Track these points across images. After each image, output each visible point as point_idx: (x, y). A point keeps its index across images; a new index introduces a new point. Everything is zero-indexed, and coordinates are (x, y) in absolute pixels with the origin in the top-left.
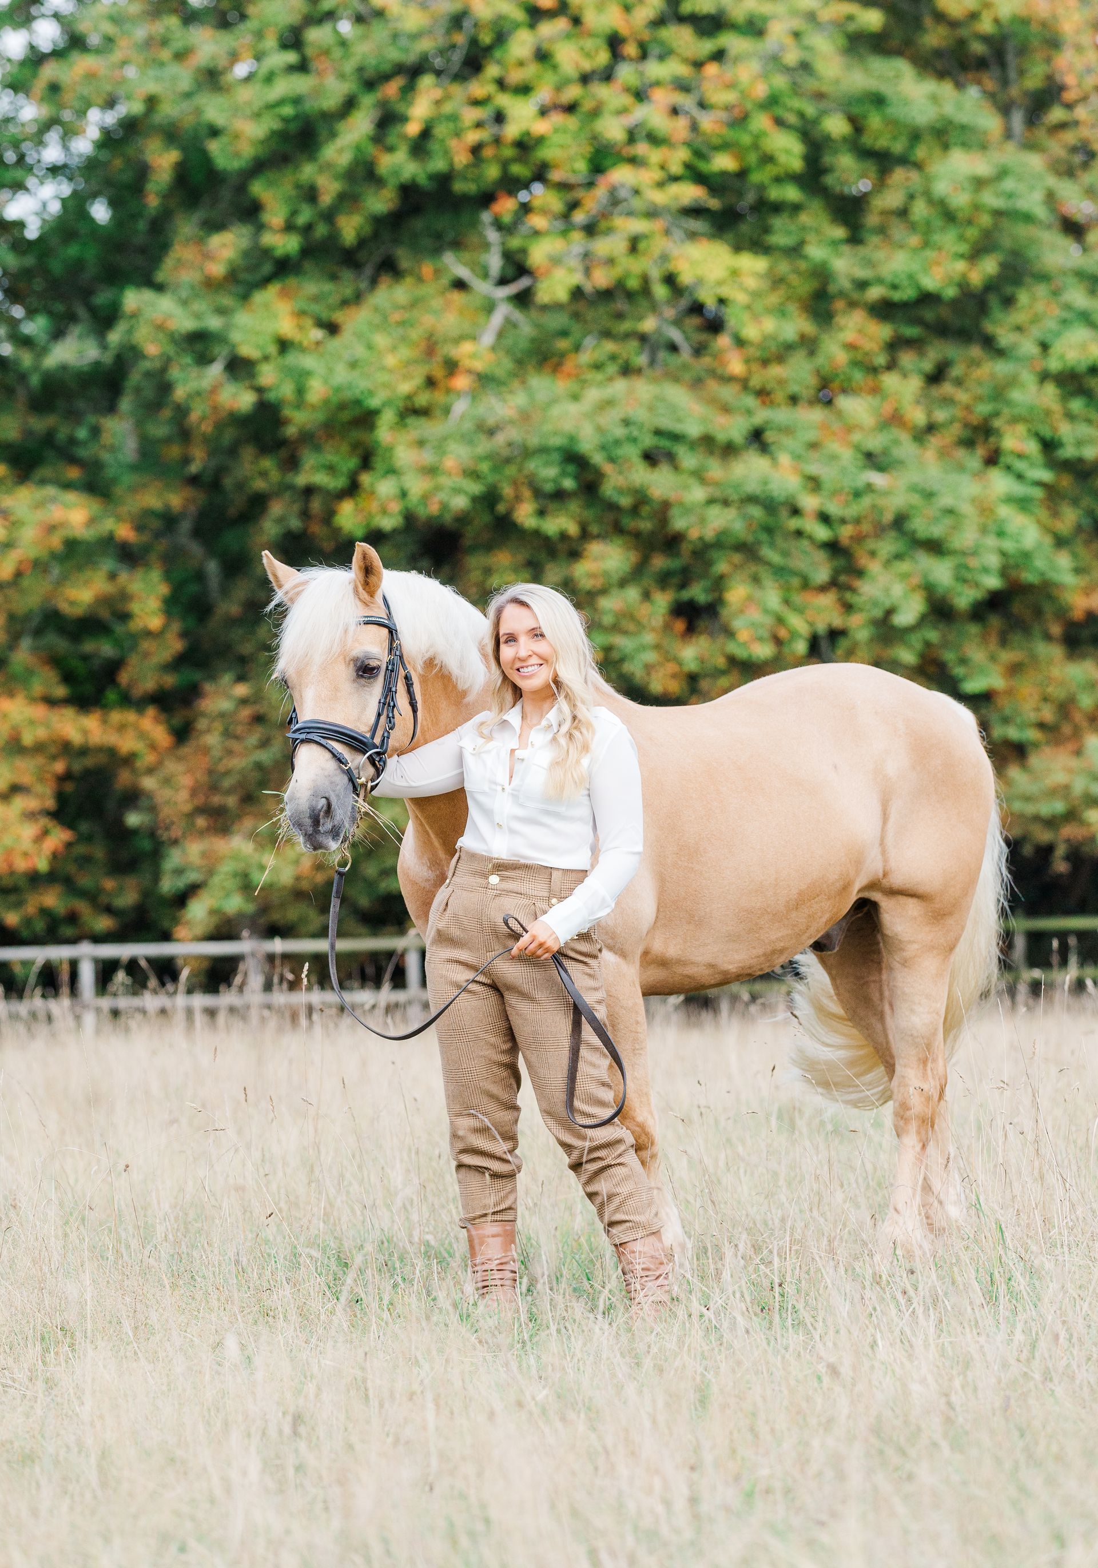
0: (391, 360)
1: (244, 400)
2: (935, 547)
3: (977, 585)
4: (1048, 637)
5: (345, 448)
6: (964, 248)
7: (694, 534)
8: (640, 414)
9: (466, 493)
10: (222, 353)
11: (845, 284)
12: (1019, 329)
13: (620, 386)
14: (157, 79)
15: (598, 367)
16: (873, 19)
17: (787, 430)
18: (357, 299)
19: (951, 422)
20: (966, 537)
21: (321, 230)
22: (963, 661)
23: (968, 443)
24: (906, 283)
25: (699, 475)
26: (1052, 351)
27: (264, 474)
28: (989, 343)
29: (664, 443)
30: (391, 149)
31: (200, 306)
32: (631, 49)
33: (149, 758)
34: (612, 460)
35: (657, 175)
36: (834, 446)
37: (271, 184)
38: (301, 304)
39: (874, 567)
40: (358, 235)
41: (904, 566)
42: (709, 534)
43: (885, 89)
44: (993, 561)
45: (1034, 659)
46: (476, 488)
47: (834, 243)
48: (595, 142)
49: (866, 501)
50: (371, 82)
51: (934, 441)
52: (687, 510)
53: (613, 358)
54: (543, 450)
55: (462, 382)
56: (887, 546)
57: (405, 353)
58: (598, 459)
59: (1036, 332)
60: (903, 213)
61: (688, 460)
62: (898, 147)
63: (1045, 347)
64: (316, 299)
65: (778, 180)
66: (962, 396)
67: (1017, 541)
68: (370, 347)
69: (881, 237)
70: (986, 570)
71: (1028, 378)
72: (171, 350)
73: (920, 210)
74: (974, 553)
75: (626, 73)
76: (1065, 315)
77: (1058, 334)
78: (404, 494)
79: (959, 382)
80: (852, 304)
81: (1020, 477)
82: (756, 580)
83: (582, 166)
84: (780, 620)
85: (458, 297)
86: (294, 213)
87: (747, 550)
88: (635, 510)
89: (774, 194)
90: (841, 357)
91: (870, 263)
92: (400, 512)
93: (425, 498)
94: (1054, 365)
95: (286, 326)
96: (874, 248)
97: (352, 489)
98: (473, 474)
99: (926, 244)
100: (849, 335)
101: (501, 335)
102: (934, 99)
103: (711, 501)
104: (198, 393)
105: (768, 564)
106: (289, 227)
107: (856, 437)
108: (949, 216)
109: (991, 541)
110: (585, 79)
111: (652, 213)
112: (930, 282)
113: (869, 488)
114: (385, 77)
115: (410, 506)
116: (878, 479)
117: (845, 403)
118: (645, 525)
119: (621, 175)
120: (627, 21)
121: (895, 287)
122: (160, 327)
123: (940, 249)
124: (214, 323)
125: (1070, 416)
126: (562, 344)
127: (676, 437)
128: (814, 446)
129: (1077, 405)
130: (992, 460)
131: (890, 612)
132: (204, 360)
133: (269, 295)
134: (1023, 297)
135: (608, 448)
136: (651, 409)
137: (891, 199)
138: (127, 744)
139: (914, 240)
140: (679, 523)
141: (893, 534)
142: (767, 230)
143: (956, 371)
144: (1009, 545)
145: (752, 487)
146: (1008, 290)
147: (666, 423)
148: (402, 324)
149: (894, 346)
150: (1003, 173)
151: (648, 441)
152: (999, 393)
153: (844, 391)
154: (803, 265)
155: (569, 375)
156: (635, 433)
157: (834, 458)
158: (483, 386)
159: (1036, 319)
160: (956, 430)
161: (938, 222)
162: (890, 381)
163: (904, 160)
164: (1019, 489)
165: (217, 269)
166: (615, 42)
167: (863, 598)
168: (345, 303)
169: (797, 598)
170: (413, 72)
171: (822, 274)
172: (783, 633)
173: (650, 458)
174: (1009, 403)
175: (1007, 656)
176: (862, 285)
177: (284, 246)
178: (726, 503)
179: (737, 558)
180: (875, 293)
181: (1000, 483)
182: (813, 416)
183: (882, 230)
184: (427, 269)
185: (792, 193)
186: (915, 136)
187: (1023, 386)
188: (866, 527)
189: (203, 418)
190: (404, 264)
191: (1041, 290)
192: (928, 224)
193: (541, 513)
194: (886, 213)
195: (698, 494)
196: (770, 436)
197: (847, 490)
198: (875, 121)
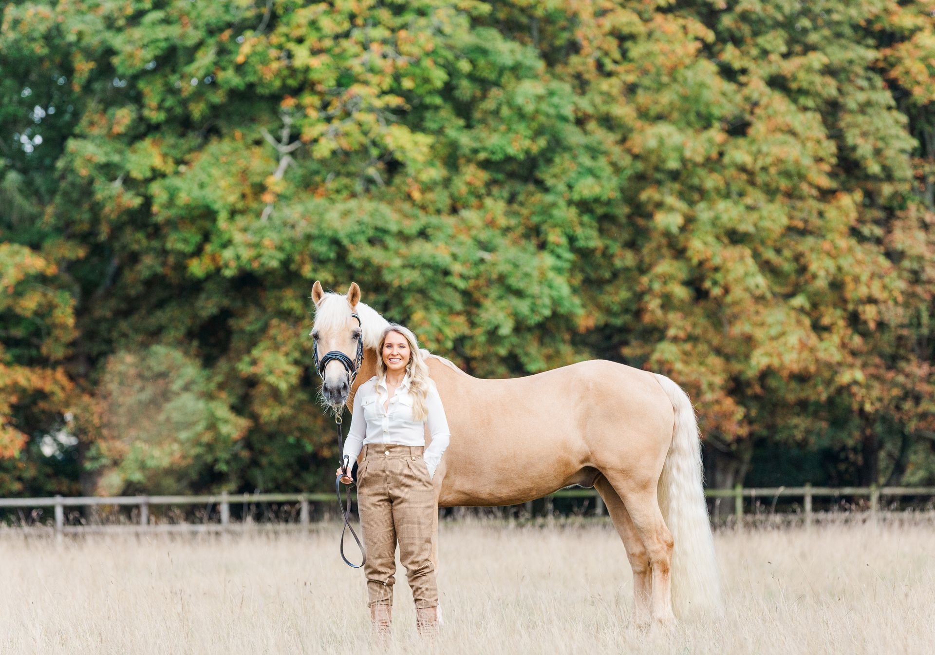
0: (223, 183)
1: (134, 201)
2: (519, 294)
3: (540, 314)
4: (564, 341)
5: (194, 230)
6: (529, 133)
7: (396, 283)
8: (366, 218)
9: (277, 259)
10: (121, 175)
11: (467, 151)
12: (555, 176)
13: (353, 204)
14: (83, 22)
15: (338, 191)
16: (485, 8)
17: (438, 228)
18: (200, 148)
19: (518, 226)
20: (534, 289)
21: (179, 110)
22: (527, 354)
23: (527, 236)
24: (499, 151)
25: (397, 253)
26: (574, 189)
27: (138, 242)
28: (540, 184)
29: (380, 234)
30: (224, 69)
31: (108, 148)
32: (359, 21)
33: (60, 395)
34: (353, 243)
35: (376, 90)
36: (463, 237)
37: (149, 83)
38: (165, 150)
39: (487, 303)
40: (201, 114)
41: (503, 303)
42: (405, 283)
43: (488, 45)
44: (547, 301)
45: (558, 353)
46: (281, 256)
47: (460, 129)
48: (339, 70)
49: (482, 268)
50: (212, 31)
51: (511, 236)
52: (392, 271)
53: (346, 187)
54: (321, 237)
55: (268, 198)
56: (494, 292)
57: (230, 180)
58: (346, 242)
59: (565, 179)
60: (496, 113)
61: (392, 243)
62: (492, 76)
63: (570, 187)
64: (174, 147)
65: (430, 93)
66: (525, 211)
67: (558, 292)
68: (210, 176)
69: (484, 125)
70: (544, 306)
71: (562, 203)
72: (95, 173)
73: (505, 111)
74: (540, 297)
75: (357, 34)
76: (580, 170)
77: (577, 180)
78: (238, 258)
79: (522, 204)
80: (469, 161)
81: (559, 257)
82: (426, 309)
83: (332, 83)
84: (440, 331)
85: (257, 150)
86: (163, 100)
87: (422, 292)
88: (363, 270)
89: (428, 100)
90: (464, 189)
91: (477, 139)
92: (236, 268)
93: (251, 260)
94: (576, 197)
95: (157, 162)
96: (480, 131)
97: (198, 252)
98: (280, 249)
99: (509, 130)
100: (468, 177)
101: (286, 172)
102: (512, 52)
103: (404, 267)
104: (110, 197)
105: (433, 300)
106: (160, 107)
107: (474, 232)
108: (521, 115)
109: (546, 291)
110: (337, 37)
111: (371, 109)
112: (512, 150)
113: (482, 261)
114: (221, 30)
115: (242, 264)
116: (486, 256)
117: (465, 213)
118: (368, 278)
119: (357, 89)
120: (358, 6)
121: (493, 153)
122: (89, 160)
123: (517, 133)
124: (116, 158)
125: (582, 224)
126: (317, 179)
127: (385, 231)
128: (452, 237)
129: (586, 218)
130: (542, 246)
131: (497, 328)
132: (113, 179)
133: (146, 144)
134: (557, 160)
135: (351, 237)
136: (372, 215)
137: (489, 104)
138: (48, 387)
139: (503, 127)
140: (388, 277)
141: (497, 285)
142: (422, 119)
143: (521, 198)
144: (554, 293)
145: (426, 259)
146: (549, 155)
147: (380, 224)
148: (227, 163)
149: (491, 184)
150: (551, 94)
151: (371, 233)
152: (546, 211)
153: (464, 207)
154: (443, 140)
155: (322, 195)
156: (364, 229)
157: (461, 244)
158: (279, 200)
159: (564, 172)
160: (520, 230)
161: (516, 118)
162: (488, 202)
163: (497, 84)
164: (559, 263)
165: (120, 129)
166: (352, 17)
167: (483, 320)
168: (191, 150)
169: (448, 319)
170: (238, 28)
171: (454, 146)
172: (440, 337)
173: (371, 241)
174: (551, 216)
175: (546, 351)
176: (475, 151)
177: (157, 118)
178: (413, 267)
179: (418, 296)
180: (482, 156)
181: (548, 260)
182: (449, 221)
183: (483, 121)
184: (238, 133)
185: (438, 100)
186: (502, 70)
187: (559, 208)
188: (482, 281)
189: (112, 211)
190: (225, 130)
191: (567, 156)
192: (510, 120)
193: (315, 270)
194: (486, 112)
195: (397, 262)
196: (429, 231)
197: (470, 261)
198: (482, 62)
